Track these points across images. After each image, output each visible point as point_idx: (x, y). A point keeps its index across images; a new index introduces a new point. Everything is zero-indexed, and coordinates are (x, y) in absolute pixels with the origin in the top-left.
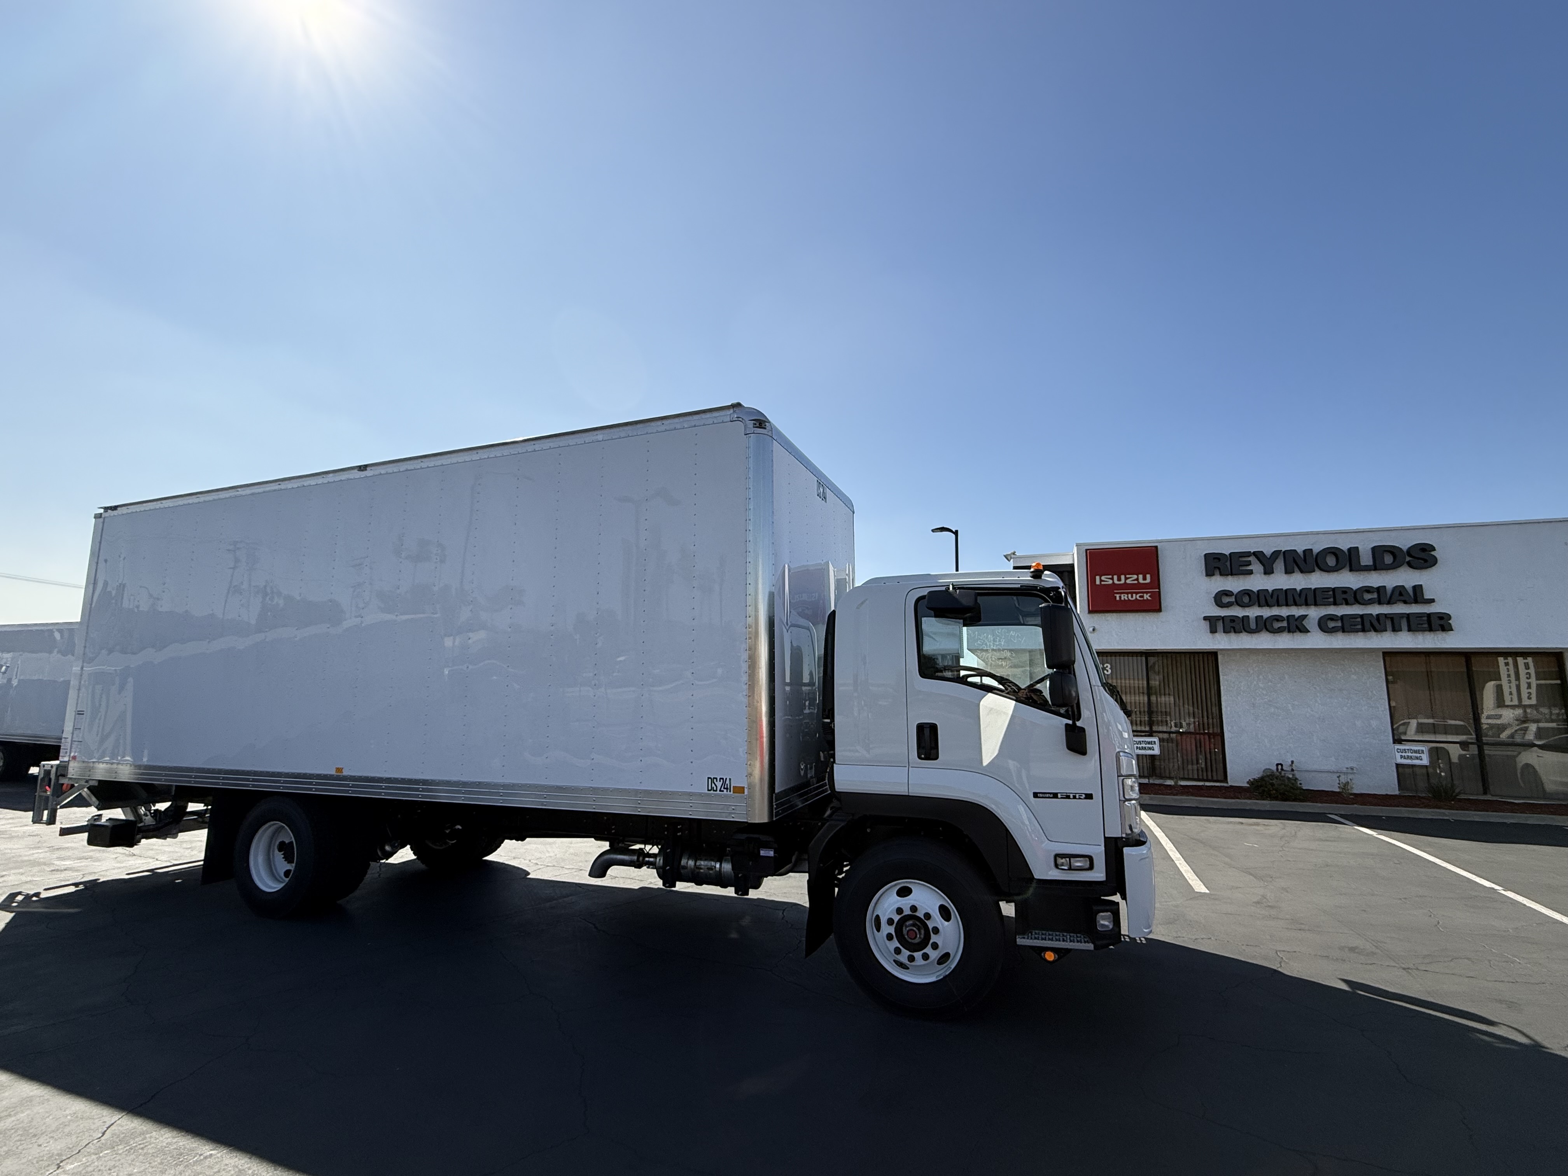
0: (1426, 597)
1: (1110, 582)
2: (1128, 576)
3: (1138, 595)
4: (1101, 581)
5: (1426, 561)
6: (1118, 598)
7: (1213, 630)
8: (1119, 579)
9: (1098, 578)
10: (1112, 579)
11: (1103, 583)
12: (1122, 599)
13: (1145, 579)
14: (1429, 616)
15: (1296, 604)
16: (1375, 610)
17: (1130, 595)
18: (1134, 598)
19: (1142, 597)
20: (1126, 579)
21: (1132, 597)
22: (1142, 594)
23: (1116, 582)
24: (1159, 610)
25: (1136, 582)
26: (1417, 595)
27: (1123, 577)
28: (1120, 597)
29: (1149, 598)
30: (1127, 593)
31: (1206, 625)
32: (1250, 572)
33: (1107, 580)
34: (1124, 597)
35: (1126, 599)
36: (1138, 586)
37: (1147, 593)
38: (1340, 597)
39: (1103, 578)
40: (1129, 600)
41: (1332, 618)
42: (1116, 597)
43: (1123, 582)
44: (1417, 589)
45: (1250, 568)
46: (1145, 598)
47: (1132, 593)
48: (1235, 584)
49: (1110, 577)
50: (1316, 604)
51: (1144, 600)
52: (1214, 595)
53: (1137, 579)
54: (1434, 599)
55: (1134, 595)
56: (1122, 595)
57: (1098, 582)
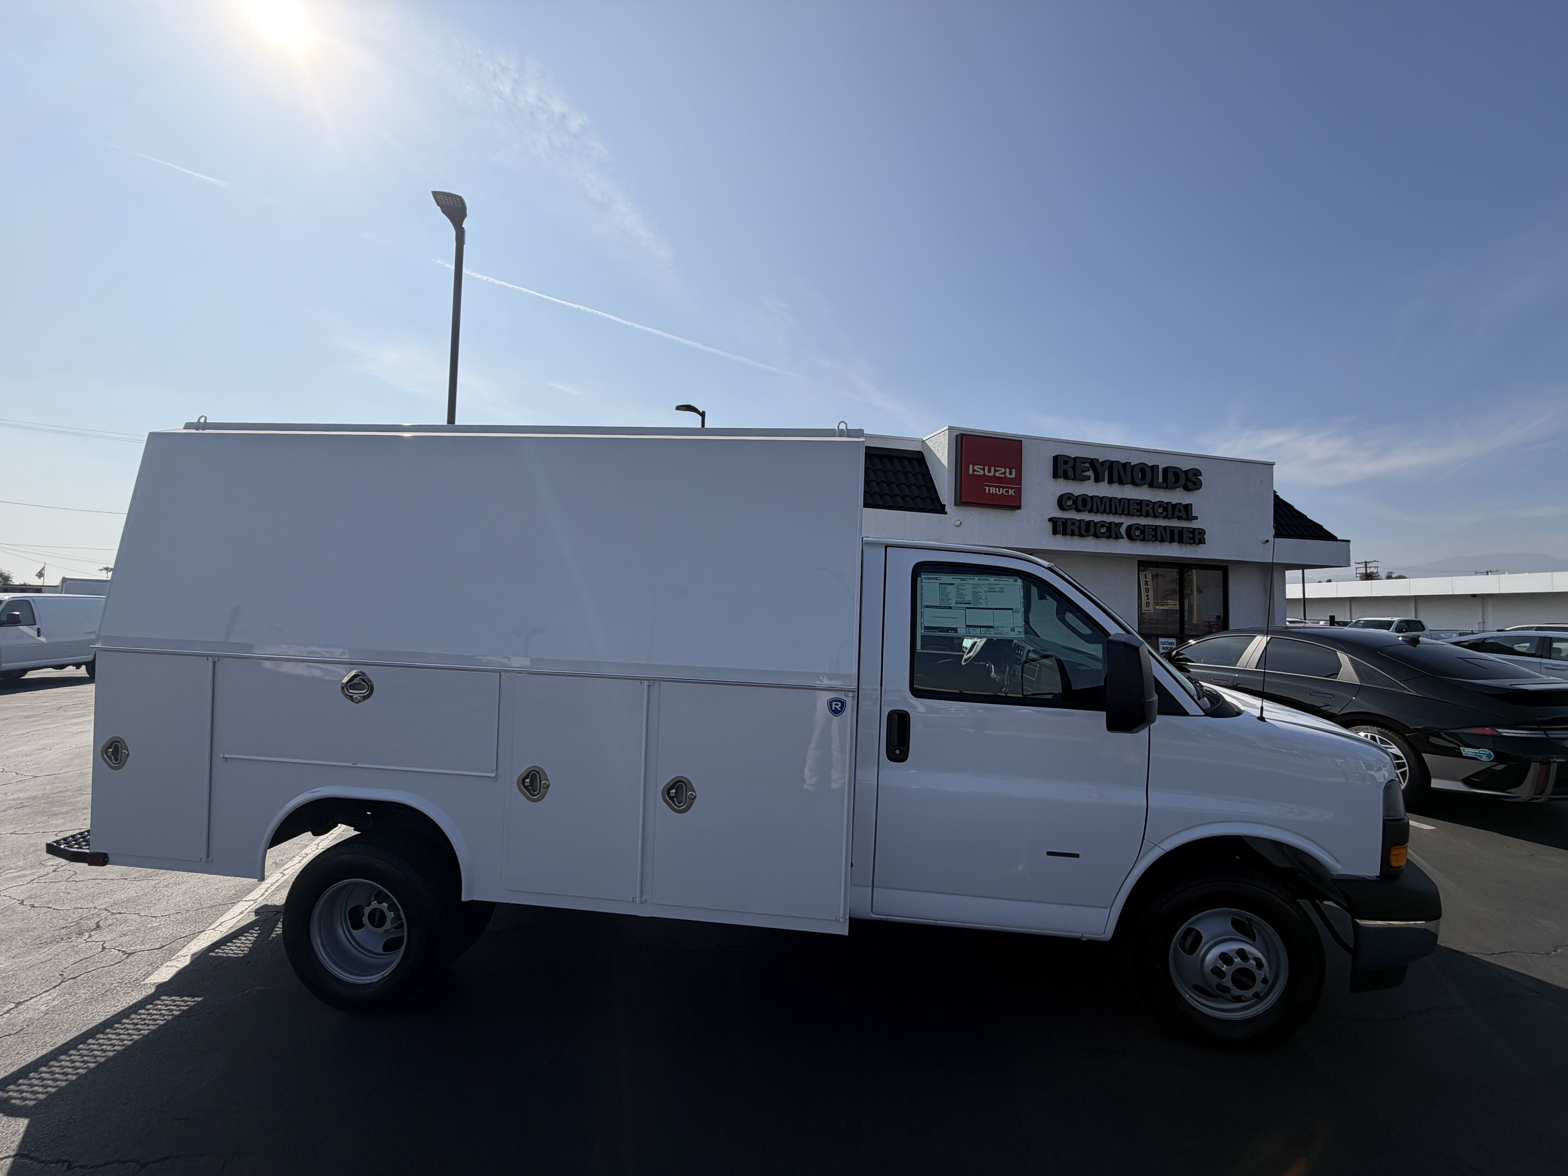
0: (1193, 514)
1: (982, 473)
2: (997, 469)
3: (1005, 490)
4: (974, 470)
5: (1195, 484)
6: (987, 491)
7: (1055, 532)
8: (989, 471)
9: (971, 466)
10: (984, 469)
11: (975, 473)
12: (991, 492)
13: (1011, 474)
14: (1193, 531)
15: (1116, 513)
16: (1163, 523)
17: (997, 489)
18: (1001, 493)
20: (996, 471)
21: (999, 491)
22: (1008, 489)
23: (987, 473)
24: (1019, 507)
25: (1003, 476)
26: (1186, 512)
27: (993, 468)
28: (989, 490)
29: (1013, 494)
30: (996, 487)
31: (1049, 526)
32: (1088, 478)
33: (978, 470)
34: (993, 490)
35: (994, 492)
36: (1004, 481)
37: (1012, 488)
38: (1144, 508)
39: (975, 467)
40: (996, 494)
41: (1138, 527)
42: (986, 489)
43: (992, 474)
44: (1188, 508)
45: (1086, 473)
46: (1010, 494)
47: (1000, 487)
48: (1078, 490)
49: (982, 467)
51: (1008, 495)
52: (1057, 498)
53: (1004, 473)
54: (1197, 517)
55: (1001, 489)
56: (991, 488)
57: (971, 472)
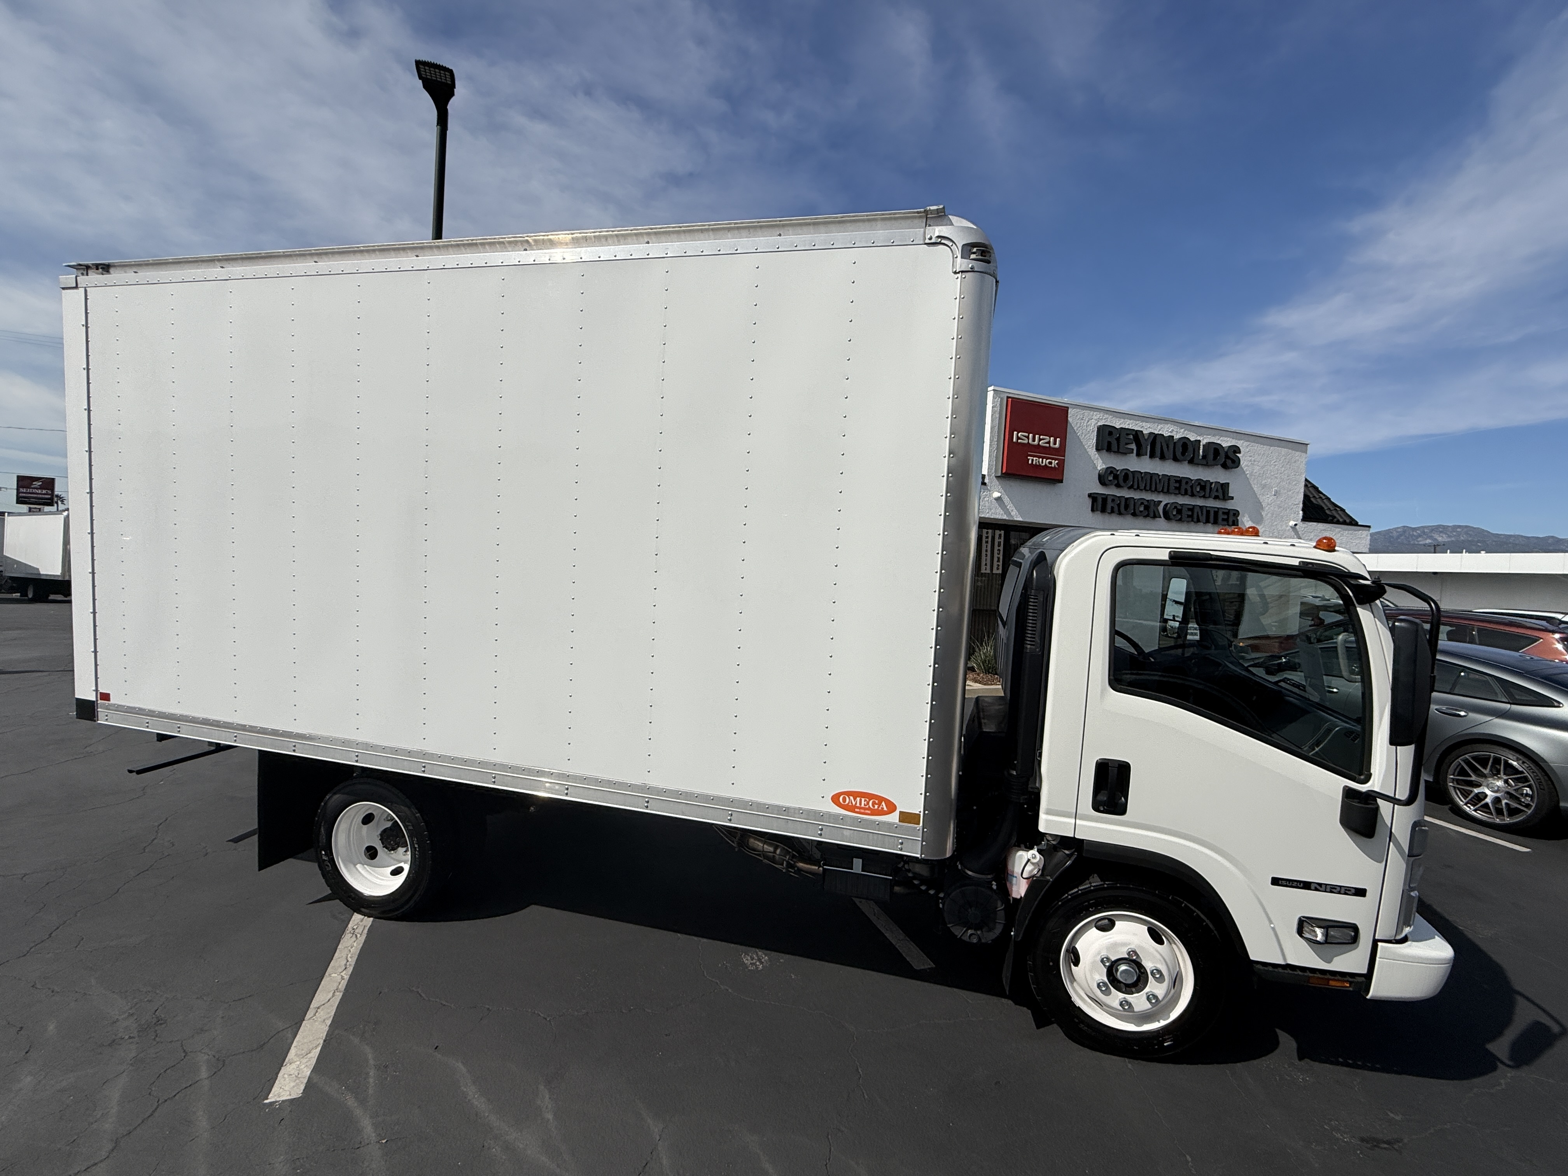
0: (1230, 495)
1: (1026, 442)
2: (1041, 437)
3: (1048, 461)
4: (1018, 438)
6: (1030, 462)
7: (1094, 509)
8: (1034, 440)
9: (1015, 433)
10: (1028, 437)
11: (1019, 441)
12: (1034, 463)
13: (1055, 444)
14: (1227, 512)
15: (1155, 490)
16: (1199, 502)
17: (1041, 460)
18: (1044, 464)
19: (1050, 463)
20: (1040, 440)
21: (1042, 462)
22: (1051, 460)
23: (1030, 441)
24: (1061, 481)
25: (1048, 445)
26: (1222, 493)
27: (1037, 436)
28: (1033, 460)
29: (1057, 466)
30: (1039, 457)
31: (1089, 502)
32: (1132, 451)
33: (1022, 437)
34: (1036, 461)
35: (1038, 464)
36: (1046, 451)
37: (1055, 460)
38: (1184, 486)
39: (1020, 434)
40: (1040, 465)
41: (1175, 506)
42: (1029, 459)
43: (1036, 443)
44: (1225, 487)
45: (1129, 446)
46: (1053, 465)
47: (1043, 458)
48: (1121, 463)
49: (1027, 434)
50: (1168, 492)
51: (1051, 467)
52: (1099, 472)
53: (1049, 442)
54: (1233, 497)
55: (1044, 460)
56: (1035, 459)
57: (1015, 440)
